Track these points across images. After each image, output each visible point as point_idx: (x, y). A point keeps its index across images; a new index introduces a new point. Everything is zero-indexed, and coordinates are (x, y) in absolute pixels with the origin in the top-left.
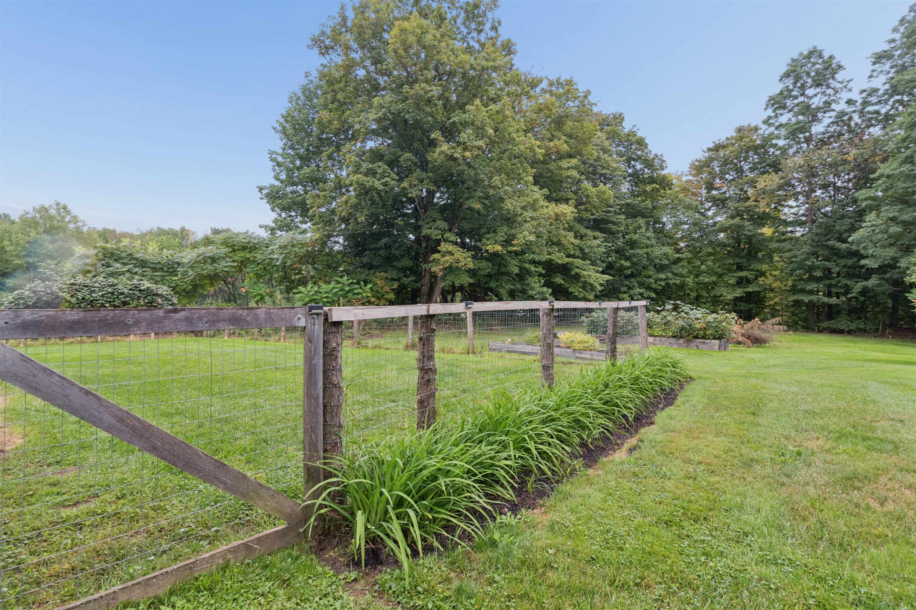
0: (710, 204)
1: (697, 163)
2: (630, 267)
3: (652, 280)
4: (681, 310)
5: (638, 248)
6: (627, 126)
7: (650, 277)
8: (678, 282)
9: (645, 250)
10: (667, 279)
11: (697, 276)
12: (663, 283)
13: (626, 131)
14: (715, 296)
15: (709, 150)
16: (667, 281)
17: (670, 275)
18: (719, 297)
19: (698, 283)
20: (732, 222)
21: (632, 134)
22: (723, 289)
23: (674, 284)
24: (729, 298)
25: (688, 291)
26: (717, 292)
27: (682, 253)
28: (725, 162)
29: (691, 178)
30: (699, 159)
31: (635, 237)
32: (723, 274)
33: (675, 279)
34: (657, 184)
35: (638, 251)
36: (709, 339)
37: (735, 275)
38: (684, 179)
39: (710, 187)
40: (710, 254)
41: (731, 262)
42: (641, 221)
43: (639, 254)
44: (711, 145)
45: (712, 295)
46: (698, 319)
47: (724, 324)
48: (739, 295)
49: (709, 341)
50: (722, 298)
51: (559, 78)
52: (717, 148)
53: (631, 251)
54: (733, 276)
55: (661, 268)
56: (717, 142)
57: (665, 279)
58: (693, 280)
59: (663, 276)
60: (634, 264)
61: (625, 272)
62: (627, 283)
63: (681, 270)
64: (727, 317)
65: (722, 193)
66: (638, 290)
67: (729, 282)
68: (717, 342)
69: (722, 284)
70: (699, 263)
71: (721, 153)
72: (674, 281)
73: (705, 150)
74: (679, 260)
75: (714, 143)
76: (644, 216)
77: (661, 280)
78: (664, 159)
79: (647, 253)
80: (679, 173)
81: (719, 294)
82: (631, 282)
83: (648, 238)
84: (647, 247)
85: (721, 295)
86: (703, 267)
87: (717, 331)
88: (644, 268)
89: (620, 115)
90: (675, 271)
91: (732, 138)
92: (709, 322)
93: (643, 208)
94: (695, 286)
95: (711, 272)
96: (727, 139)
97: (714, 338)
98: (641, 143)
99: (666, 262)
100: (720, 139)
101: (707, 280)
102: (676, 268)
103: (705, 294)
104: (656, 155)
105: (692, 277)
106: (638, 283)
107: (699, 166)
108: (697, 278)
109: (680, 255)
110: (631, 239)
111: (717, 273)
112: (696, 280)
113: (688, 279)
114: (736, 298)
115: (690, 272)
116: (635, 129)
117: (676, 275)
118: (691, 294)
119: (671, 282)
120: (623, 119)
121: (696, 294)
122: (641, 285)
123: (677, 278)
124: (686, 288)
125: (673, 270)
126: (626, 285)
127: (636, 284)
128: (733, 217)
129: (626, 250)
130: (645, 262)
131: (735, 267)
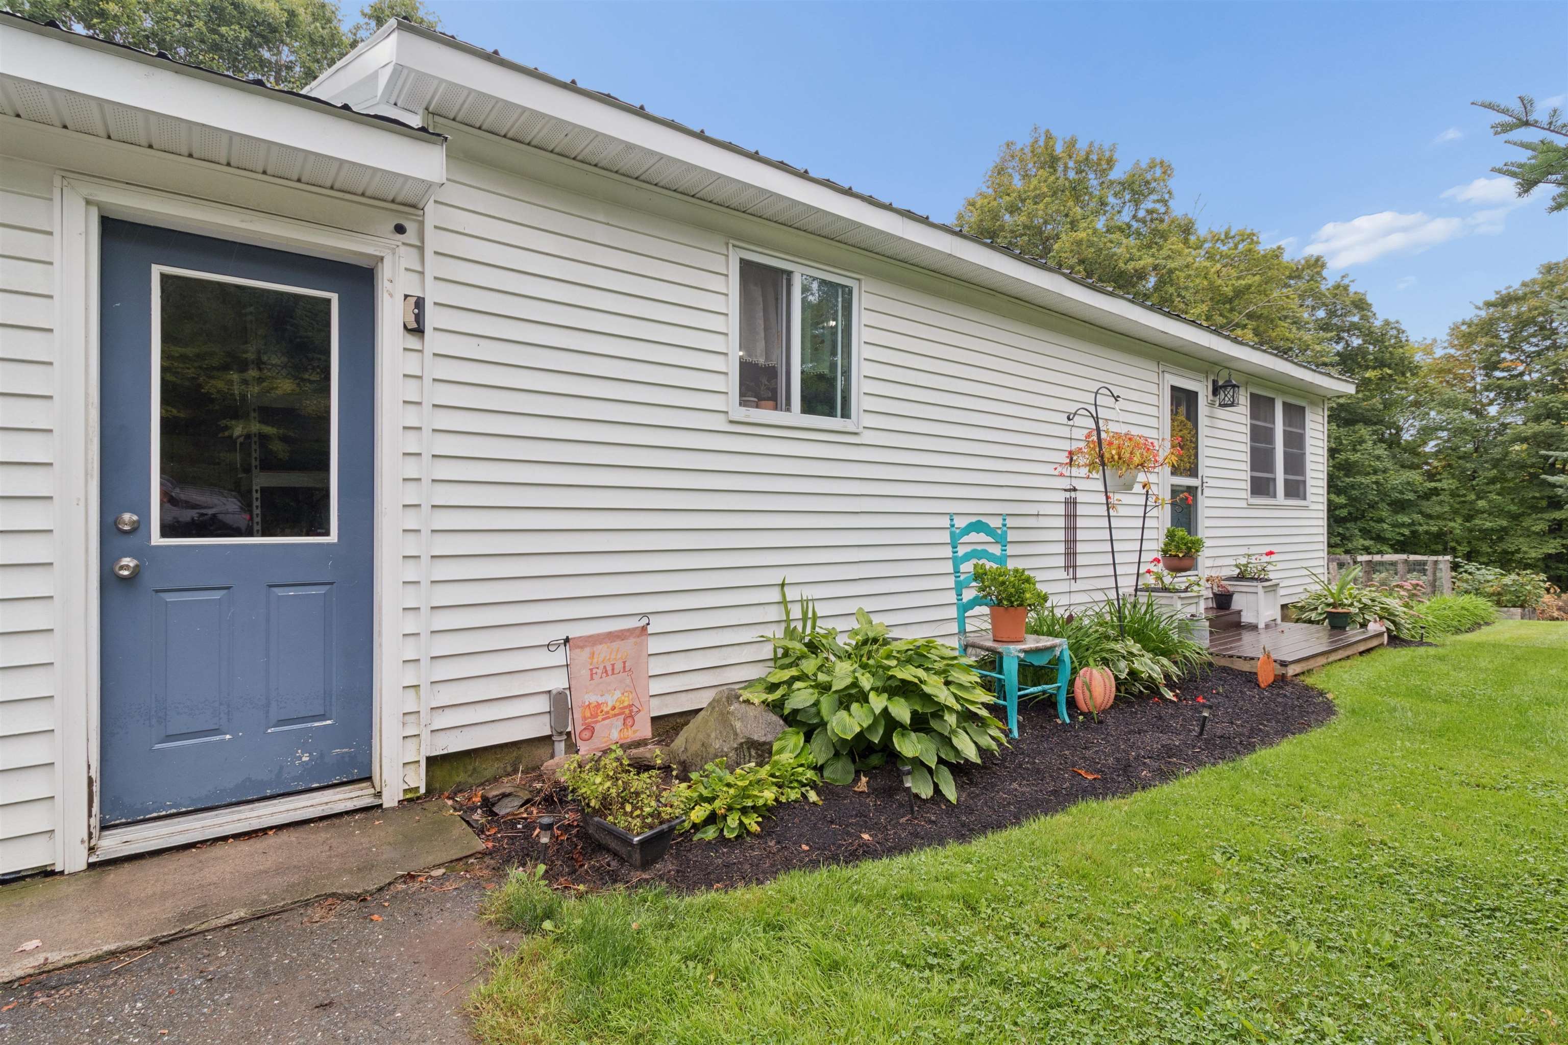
0: (1492, 395)
1: (1464, 328)
2: (1346, 504)
3: (1385, 526)
4: (1462, 570)
5: (1359, 473)
6: (1330, 277)
7: (1381, 520)
8: (1434, 529)
9: (1374, 478)
10: (1413, 524)
11: (1469, 518)
12: (1407, 532)
13: (1331, 283)
14: (1505, 552)
15: (1489, 304)
16: (1413, 528)
17: (1418, 517)
18: (1513, 553)
19: (1471, 531)
20: (1537, 428)
21: (1340, 289)
22: (1521, 539)
23: (1427, 532)
24: (1534, 555)
25: (1453, 544)
26: (1510, 545)
27: (1440, 480)
28: (1522, 323)
29: (1452, 351)
30: (1467, 320)
31: (1354, 457)
32: (1522, 514)
33: (1428, 524)
34: (1390, 368)
35: (1359, 479)
36: (1506, 606)
37: (1547, 516)
38: (1439, 353)
39: (1491, 366)
40: (1492, 481)
41: (1537, 495)
42: (1363, 430)
43: (1362, 483)
44: (1493, 298)
45: (1499, 550)
46: (1488, 581)
47: (1528, 588)
48: (1553, 551)
49: (1506, 609)
50: (1520, 555)
51: (1229, 228)
52: (1506, 301)
53: (1347, 480)
54: (1541, 519)
55: (1400, 506)
56: (1504, 292)
57: (1410, 525)
58: (1461, 525)
59: (1407, 520)
60: (1352, 500)
61: (1337, 513)
62: (1341, 530)
63: (1438, 508)
64: (1532, 579)
65: (1517, 376)
66: (1362, 541)
67: (1533, 528)
68: (1519, 610)
69: (1519, 532)
70: (1473, 497)
71: (1513, 309)
72: (1425, 528)
73: (1481, 305)
74: (1436, 492)
75: (1497, 293)
76: (1367, 422)
77: (1403, 525)
78: (1403, 327)
79: (1376, 483)
80: (1429, 341)
81: (1513, 548)
82: (1348, 529)
83: (1378, 458)
84: (1375, 472)
85: (1518, 551)
86: (1481, 504)
87: (1518, 597)
88: (1373, 506)
89: (1318, 259)
90: (1429, 511)
91: (1534, 281)
92: (1506, 585)
93: (1368, 410)
94: (1466, 534)
95: (1496, 511)
96: (1524, 284)
97: (1514, 606)
98: (1361, 305)
99: (1411, 496)
100: (1510, 287)
101: (1488, 525)
102: (1432, 507)
103: (1485, 548)
104: (1387, 323)
105: (1459, 521)
106: (1360, 531)
107: (1470, 333)
108: (1468, 521)
109: (1438, 485)
110: (1347, 460)
111: (1509, 512)
112: (1468, 524)
113: (1452, 524)
114: (1549, 556)
115: (1456, 512)
116: (1346, 281)
117: (1429, 517)
118: (1459, 548)
119: (1421, 529)
120: (1323, 266)
121: (1468, 549)
122: (1366, 533)
123: (1432, 522)
124: (1449, 537)
125: (1424, 509)
126: (1339, 534)
127: (1357, 531)
128: (1537, 419)
129: (1339, 478)
130: (1372, 496)
131: (1544, 503)
